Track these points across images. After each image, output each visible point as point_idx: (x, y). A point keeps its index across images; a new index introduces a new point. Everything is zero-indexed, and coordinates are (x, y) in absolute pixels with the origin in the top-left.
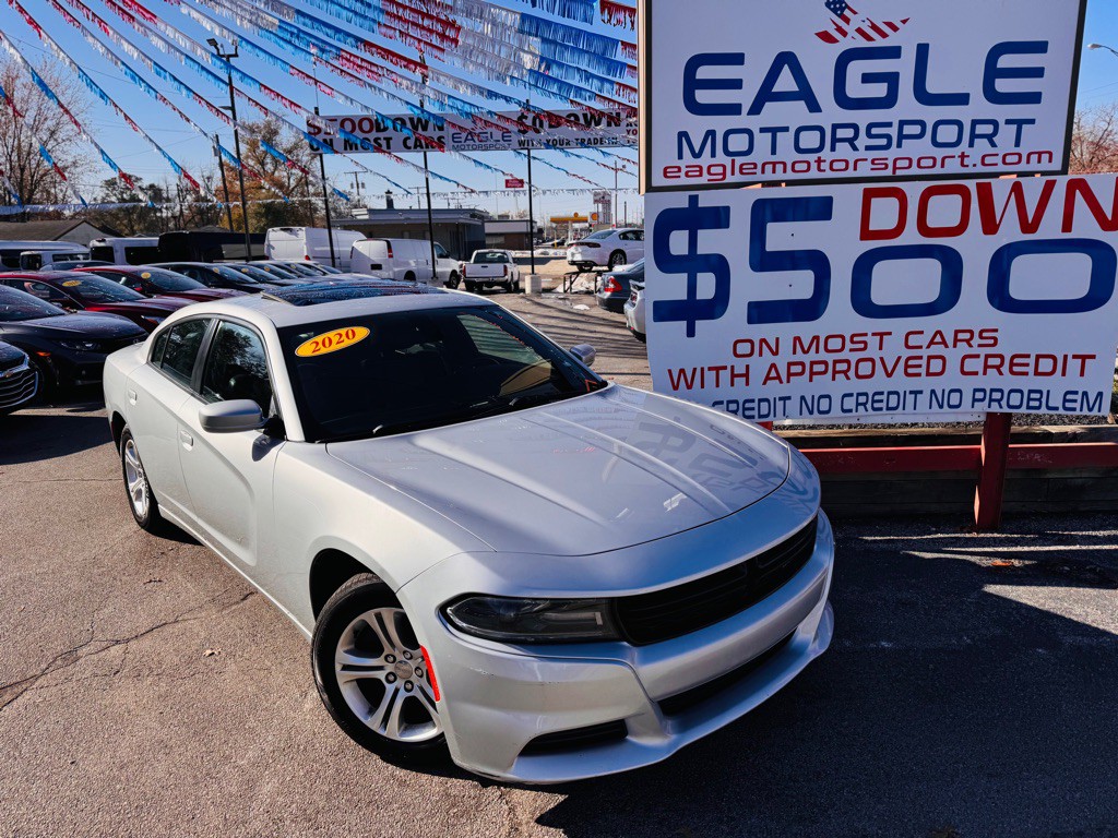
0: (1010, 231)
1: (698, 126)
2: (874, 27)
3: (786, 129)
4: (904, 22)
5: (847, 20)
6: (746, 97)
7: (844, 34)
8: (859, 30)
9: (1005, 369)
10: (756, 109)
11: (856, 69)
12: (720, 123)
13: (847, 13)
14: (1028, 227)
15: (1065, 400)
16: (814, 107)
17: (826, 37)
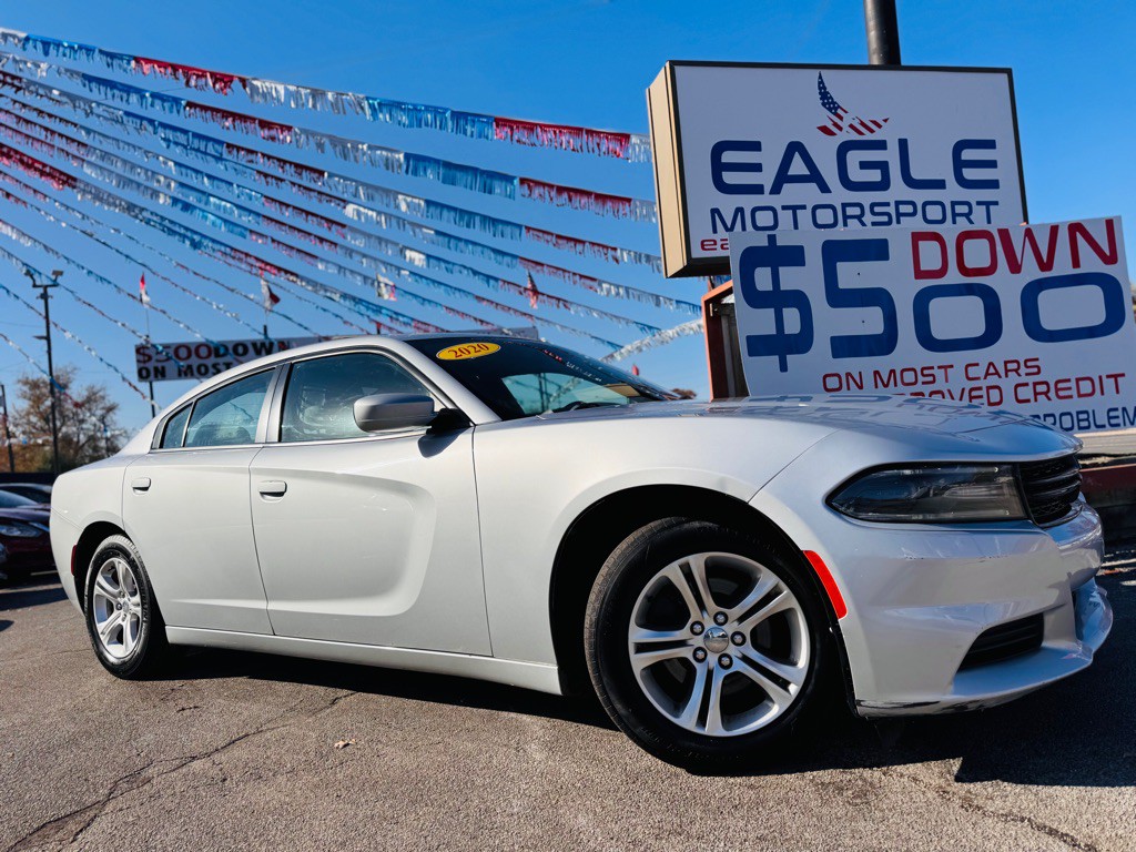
0: (1031, 272)
1: (727, 204)
2: (862, 124)
3: (804, 207)
4: (886, 121)
5: (841, 118)
6: (766, 178)
7: (840, 129)
8: (851, 126)
9: (1052, 394)
10: (776, 190)
11: (854, 158)
12: (748, 202)
13: (839, 111)
14: (1046, 265)
15: (1109, 418)
16: (825, 189)
17: (825, 130)
